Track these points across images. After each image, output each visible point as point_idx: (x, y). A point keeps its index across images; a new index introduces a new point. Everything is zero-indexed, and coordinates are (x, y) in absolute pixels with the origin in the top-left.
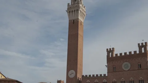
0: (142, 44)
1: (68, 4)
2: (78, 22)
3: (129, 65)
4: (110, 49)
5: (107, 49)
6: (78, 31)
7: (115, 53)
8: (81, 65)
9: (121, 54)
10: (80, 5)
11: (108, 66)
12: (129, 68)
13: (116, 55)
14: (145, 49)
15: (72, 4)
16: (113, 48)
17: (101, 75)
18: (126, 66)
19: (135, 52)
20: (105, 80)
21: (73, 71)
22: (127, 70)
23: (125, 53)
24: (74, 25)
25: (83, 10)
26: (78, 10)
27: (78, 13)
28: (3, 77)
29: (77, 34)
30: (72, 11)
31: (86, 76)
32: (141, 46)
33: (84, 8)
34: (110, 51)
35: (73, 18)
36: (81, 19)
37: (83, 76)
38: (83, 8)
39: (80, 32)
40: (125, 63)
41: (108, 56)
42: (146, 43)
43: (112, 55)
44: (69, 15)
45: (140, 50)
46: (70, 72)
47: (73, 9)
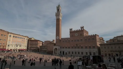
1: (56, 13)
3: (77, 34)
6: (59, 23)
7: (73, 30)
8: (61, 34)
9: (75, 30)
11: (70, 35)
13: (73, 31)
14: (83, 29)
17: (66, 38)
18: (76, 35)
19: (80, 30)
20: (69, 40)
21: (58, 37)
23: (76, 30)
24: (58, 21)
26: (59, 15)
28: (34, 39)
31: (63, 38)
32: (81, 28)
34: (71, 30)
35: (58, 18)
36: (60, 18)
37: (61, 38)
38: (61, 14)
39: (60, 23)
41: (70, 31)
42: (83, 27)
43: (72, 31)
44: (56, 17)
45: (81, 29)
46: (57, 37)
47: (58, 14)
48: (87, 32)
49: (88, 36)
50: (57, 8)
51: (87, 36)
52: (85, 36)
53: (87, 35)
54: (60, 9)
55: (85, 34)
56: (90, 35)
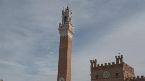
0: (119, 56)
1: (60, 24)
2: (68, 38)
3: (109, 74)
4: (93, 60)
5: (91, 61)
6: (67, 45)
7: (97, 63)
8: (70, 73)
9: (102, 65)
10: (70, 25)
11: (91, 75)
12: (108, 77)
13: (98, 65)
15: (63, 24)
16: (96, 60)
18: (106, 74)
19: (113, 63)
21: (63, 79)
22: (107, 78)
23: (106, 64)
24: (64, 41)
25: (72, 29)
26: (67, 29)
27: (67, 31)
29: (67, 47)
30: (63, 29)
33: (72, 27)
34: (93, 62)
35: (64, 35)
36: (70, 36)
39: (69, 46)
40: (106, 72)
42: (122, 56)
43: (95, 65)
44: (60, 33)
45: (117, 62)
46: (60, 79)
47: (64, 27)
48: (131, 70)
49: (134, 78)
50: (63, 14)
51: (131, 78)
52: (127, 79)
53: (130, 75)
54: (70, 16)
55: (126, 74)
56: (138, 77)
